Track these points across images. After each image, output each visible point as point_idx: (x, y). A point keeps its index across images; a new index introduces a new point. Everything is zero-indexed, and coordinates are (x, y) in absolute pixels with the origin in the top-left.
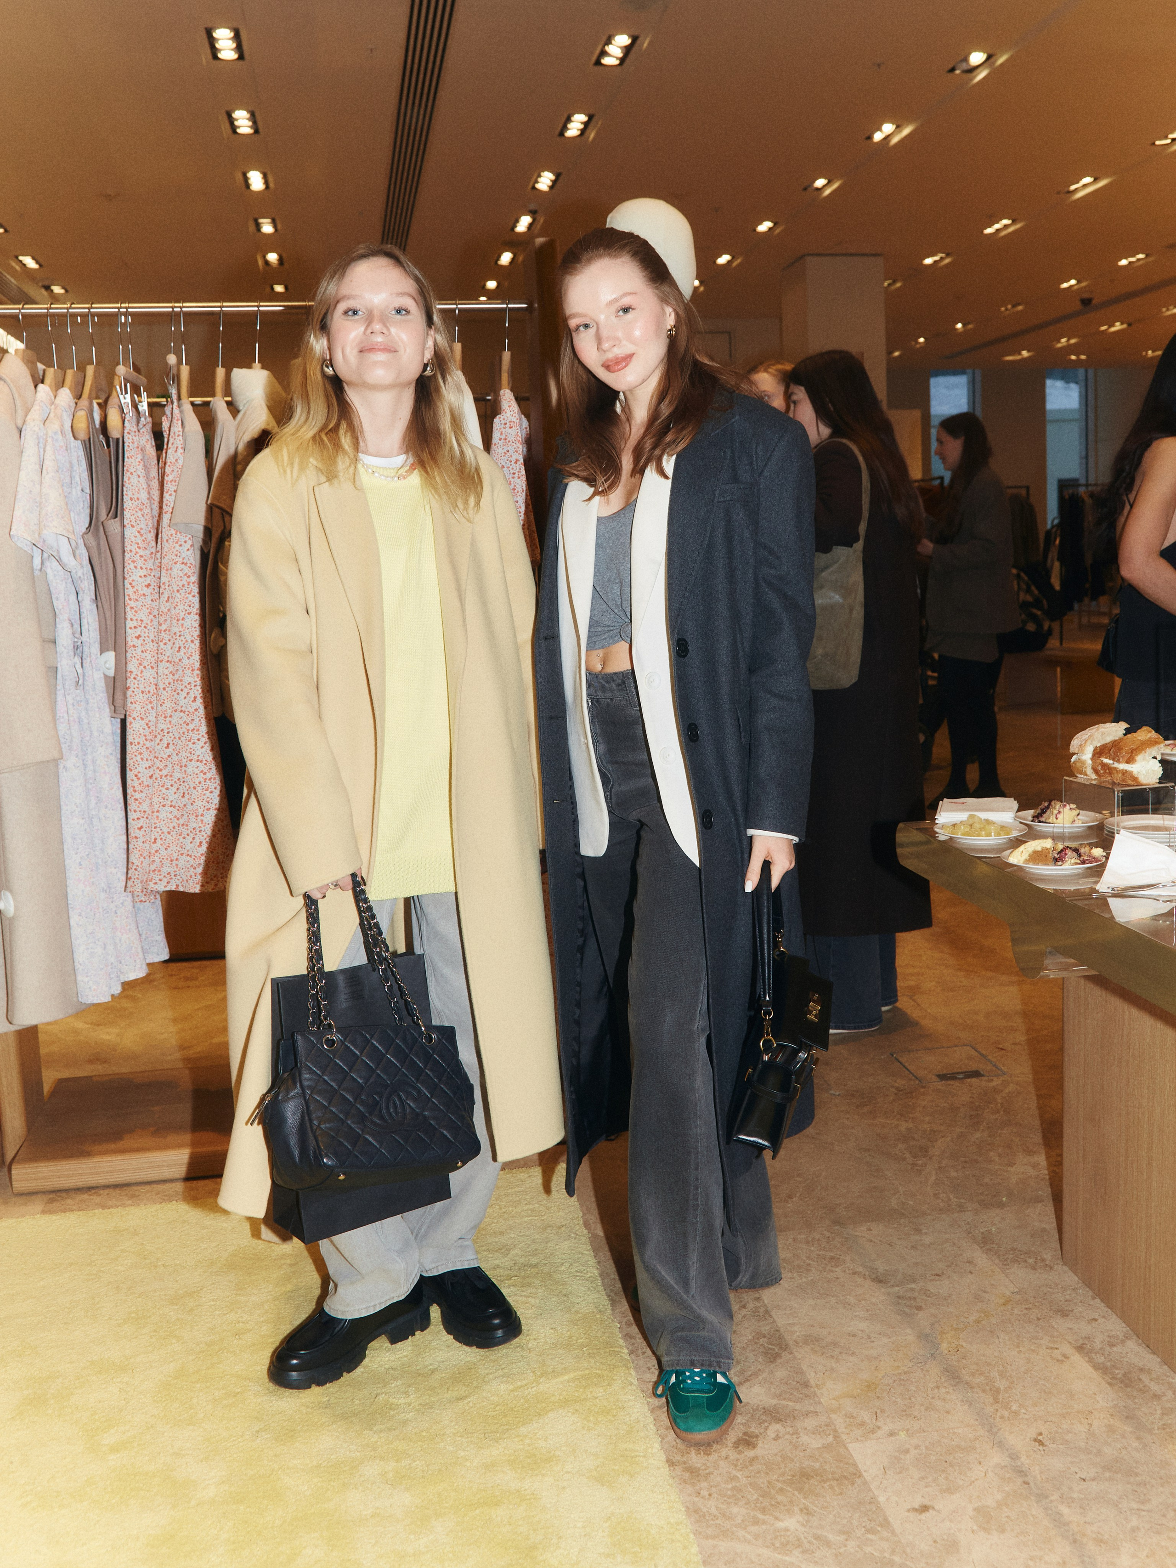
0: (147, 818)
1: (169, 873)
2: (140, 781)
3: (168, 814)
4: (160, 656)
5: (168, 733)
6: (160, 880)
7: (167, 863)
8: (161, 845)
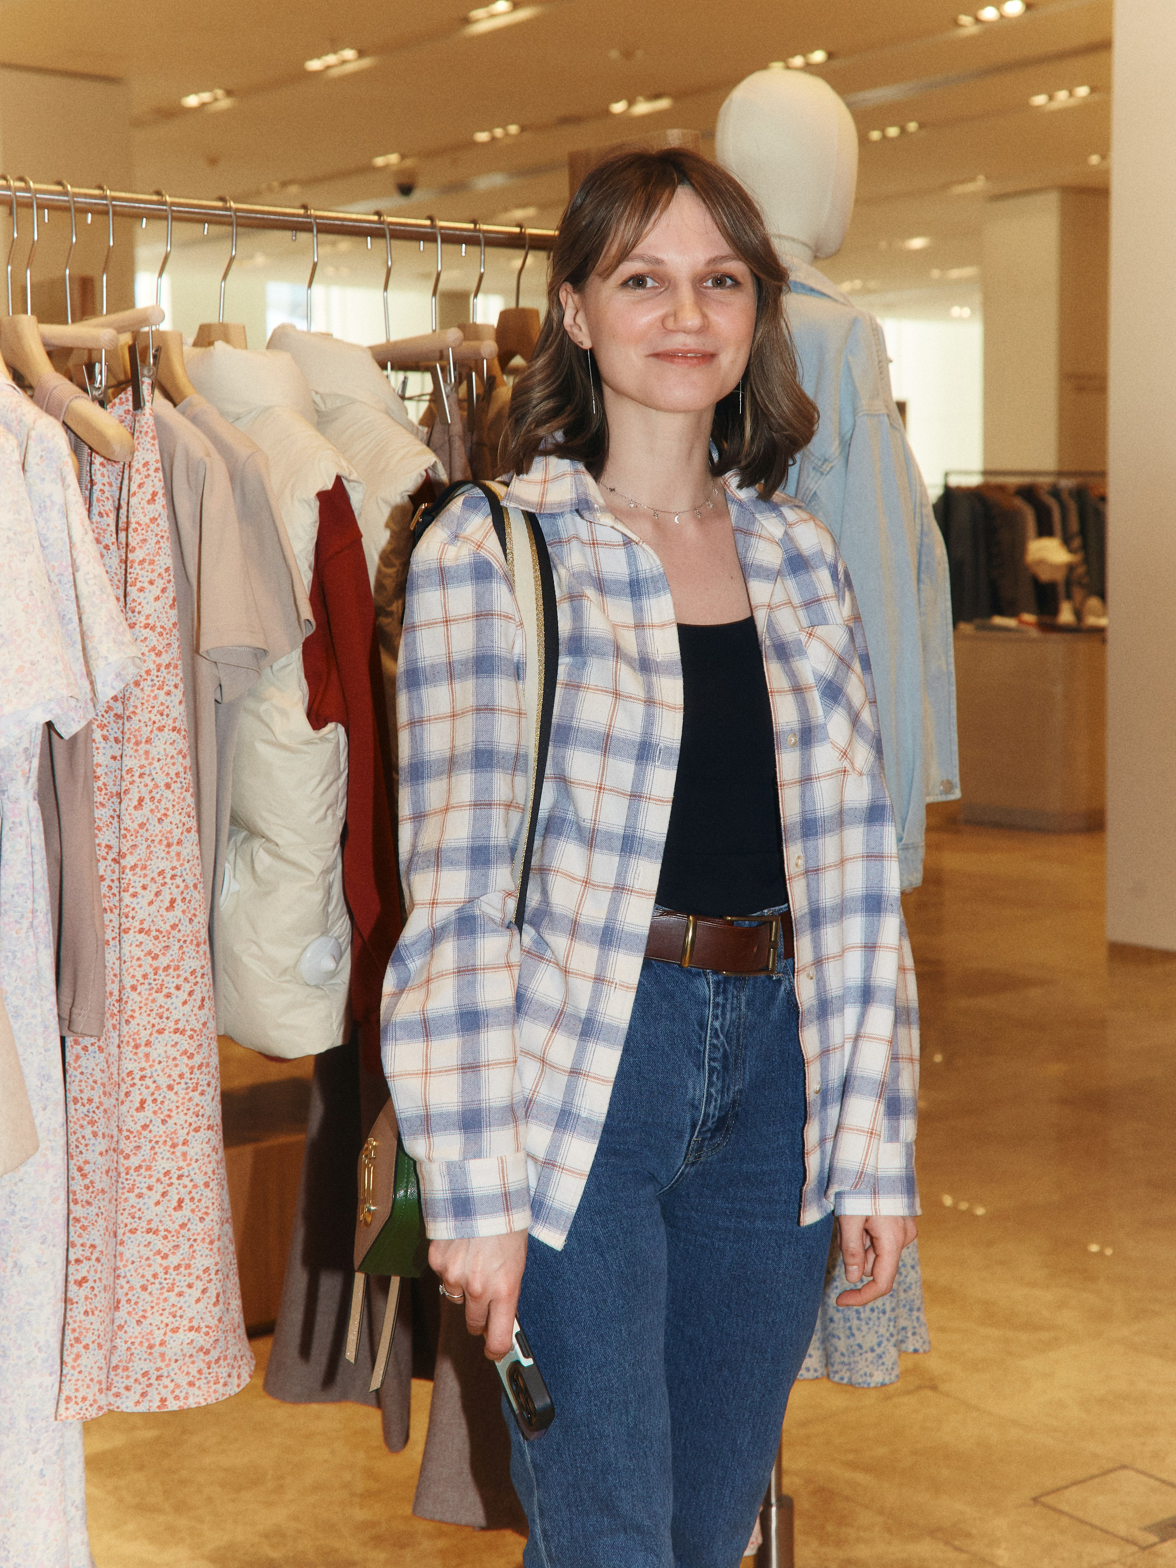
0: (98, 1260)
1: (145, 1374)
2: (87, 1181)
3: (142, 1248)
4: (124, 919)
5: (142, 1078)
6: (128, 1388)
7: (140, 1351)
8: (129, 1313)
